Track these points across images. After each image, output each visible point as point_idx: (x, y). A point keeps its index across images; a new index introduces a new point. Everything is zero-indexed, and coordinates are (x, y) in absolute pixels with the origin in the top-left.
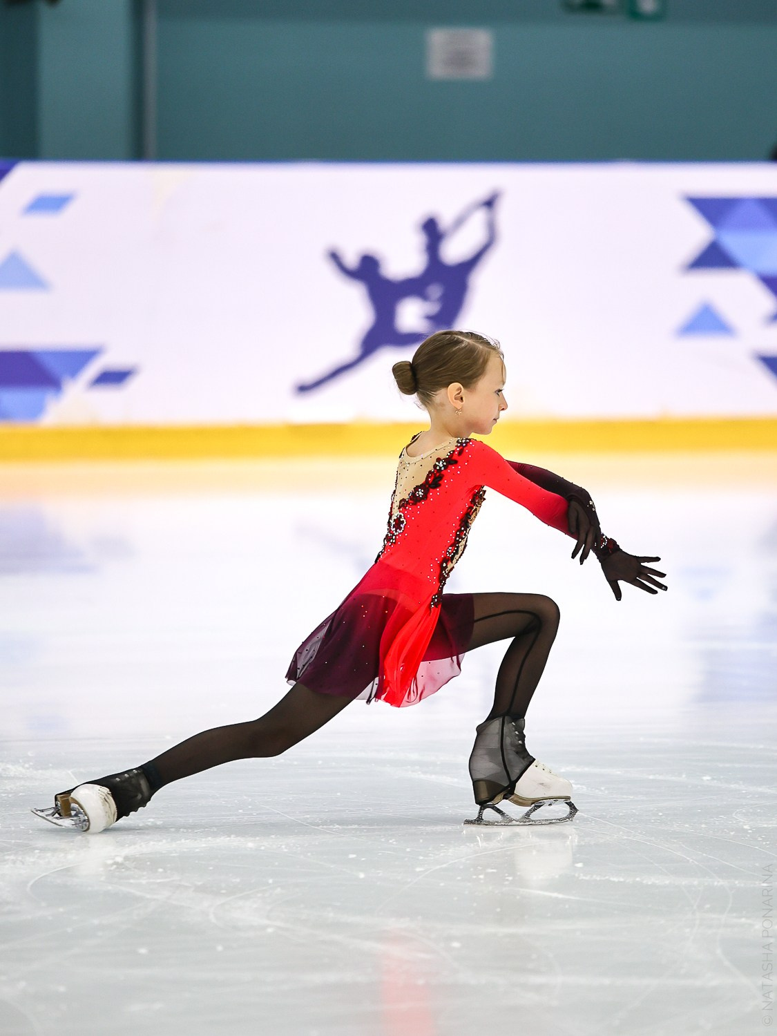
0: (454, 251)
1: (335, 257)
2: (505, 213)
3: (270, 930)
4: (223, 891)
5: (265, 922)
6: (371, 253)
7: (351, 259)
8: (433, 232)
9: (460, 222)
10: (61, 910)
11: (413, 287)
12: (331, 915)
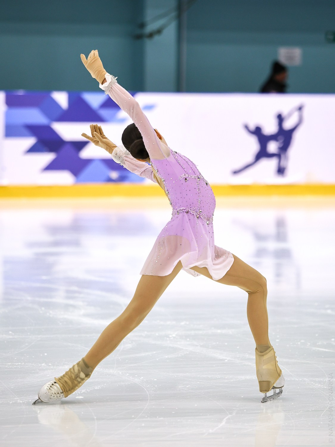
0: (288, 125)
1: (246, 127)
2: (306, 112)
3: (226, 361)
4: (210, 347)
5: (225, 358)
6: (259, 126)
7: (252, 127)
8: (280, 118)
9: (290, 115)
10: (154, 352)
11: (273, 137)
12: (247, 356)
